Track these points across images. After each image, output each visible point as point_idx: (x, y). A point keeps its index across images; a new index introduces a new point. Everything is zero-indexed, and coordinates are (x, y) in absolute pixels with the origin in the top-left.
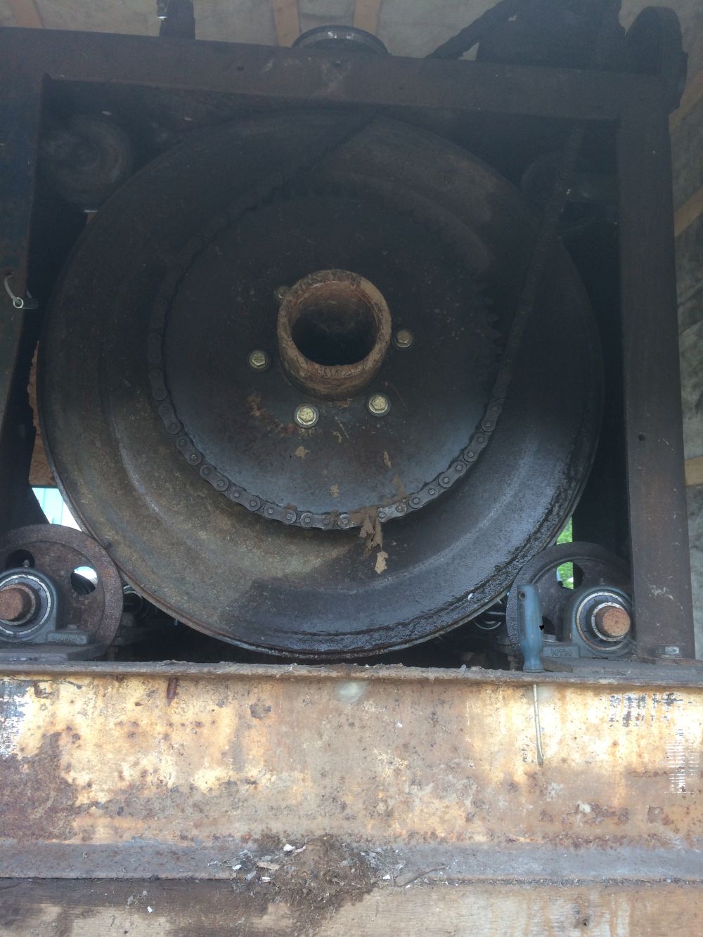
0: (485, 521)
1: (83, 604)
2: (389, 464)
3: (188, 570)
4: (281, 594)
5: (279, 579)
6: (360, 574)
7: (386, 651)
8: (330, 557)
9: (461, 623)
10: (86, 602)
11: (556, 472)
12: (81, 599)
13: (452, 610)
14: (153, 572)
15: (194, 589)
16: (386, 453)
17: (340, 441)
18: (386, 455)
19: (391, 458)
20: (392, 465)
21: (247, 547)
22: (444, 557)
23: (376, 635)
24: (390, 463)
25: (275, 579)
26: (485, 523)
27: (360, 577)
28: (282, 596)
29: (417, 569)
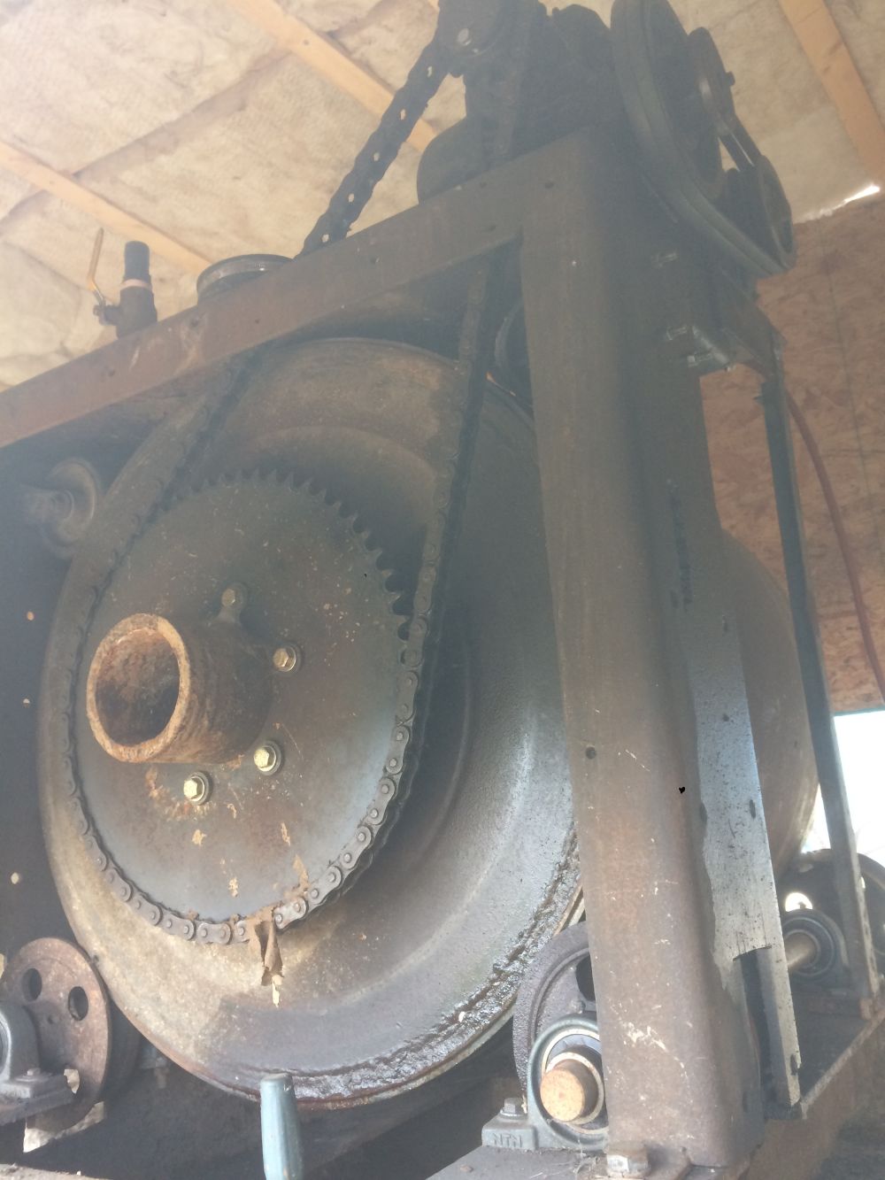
0: (474, 892)
1: (79, 1032)
2: (288, 840)
3: (162, 987)
4: (249, 1015)
5: (247, 996)
6: (330, 987)
7: (372, 1099)
8: (295, 962)
9: (461, 1058)
10: (81, 1030)
11: (565, 800)
12: (77, 1026)
13: (446, 1037)
14: (133, 991)
15: (169, 1010)
16: (283, 825)
17: (235, 816)
18: (284, 830)
19: (290, 831)
20: (292, 840)
21: (212, 954)
22: (425, 954)
23: (356, 1076)
24: (289, 838)
25: (242, 995)
26: (472, 895)
27: (330, 991)
28: (251, 1020)
29: (395, 974)
